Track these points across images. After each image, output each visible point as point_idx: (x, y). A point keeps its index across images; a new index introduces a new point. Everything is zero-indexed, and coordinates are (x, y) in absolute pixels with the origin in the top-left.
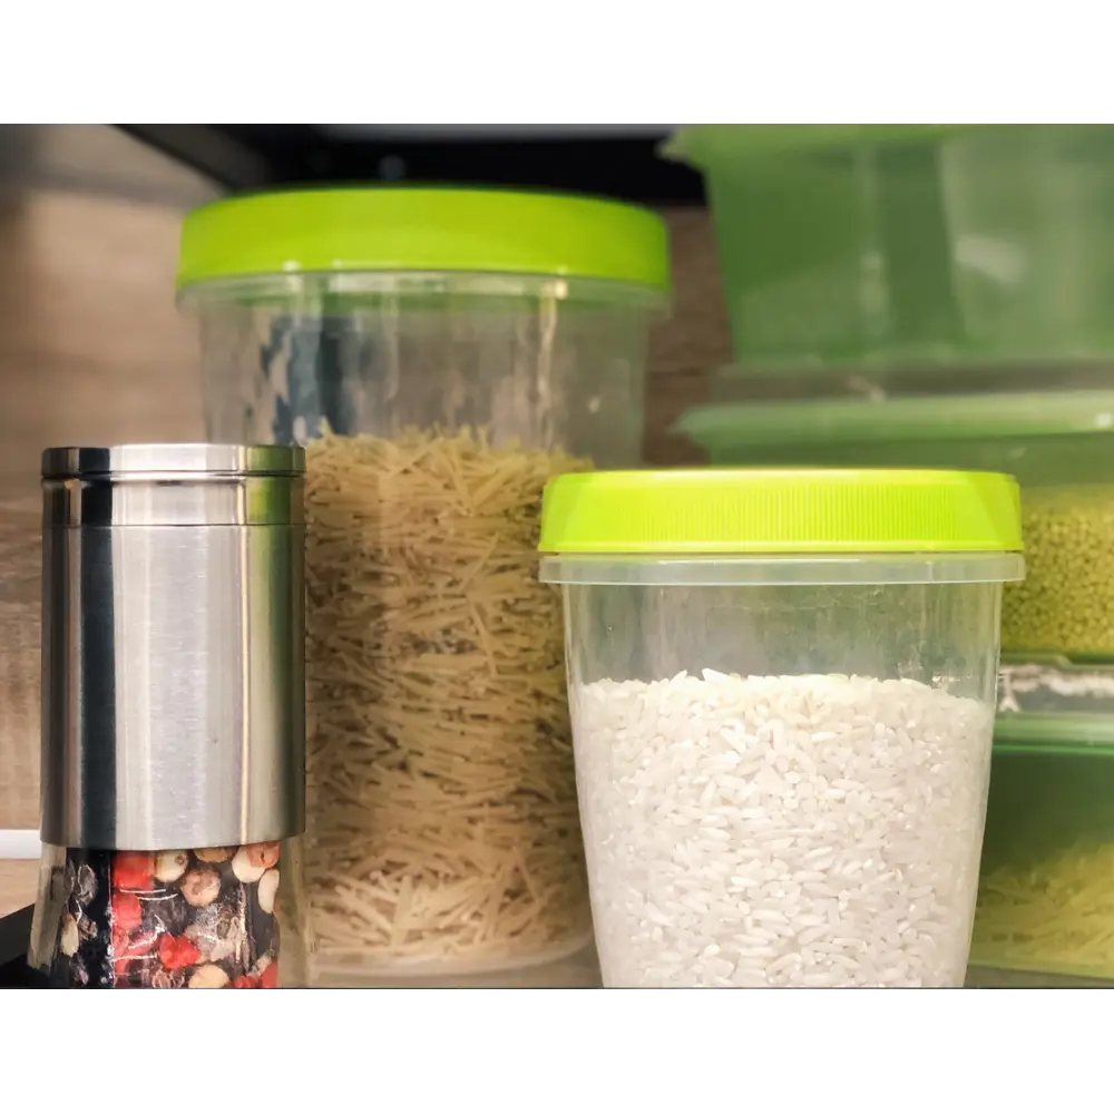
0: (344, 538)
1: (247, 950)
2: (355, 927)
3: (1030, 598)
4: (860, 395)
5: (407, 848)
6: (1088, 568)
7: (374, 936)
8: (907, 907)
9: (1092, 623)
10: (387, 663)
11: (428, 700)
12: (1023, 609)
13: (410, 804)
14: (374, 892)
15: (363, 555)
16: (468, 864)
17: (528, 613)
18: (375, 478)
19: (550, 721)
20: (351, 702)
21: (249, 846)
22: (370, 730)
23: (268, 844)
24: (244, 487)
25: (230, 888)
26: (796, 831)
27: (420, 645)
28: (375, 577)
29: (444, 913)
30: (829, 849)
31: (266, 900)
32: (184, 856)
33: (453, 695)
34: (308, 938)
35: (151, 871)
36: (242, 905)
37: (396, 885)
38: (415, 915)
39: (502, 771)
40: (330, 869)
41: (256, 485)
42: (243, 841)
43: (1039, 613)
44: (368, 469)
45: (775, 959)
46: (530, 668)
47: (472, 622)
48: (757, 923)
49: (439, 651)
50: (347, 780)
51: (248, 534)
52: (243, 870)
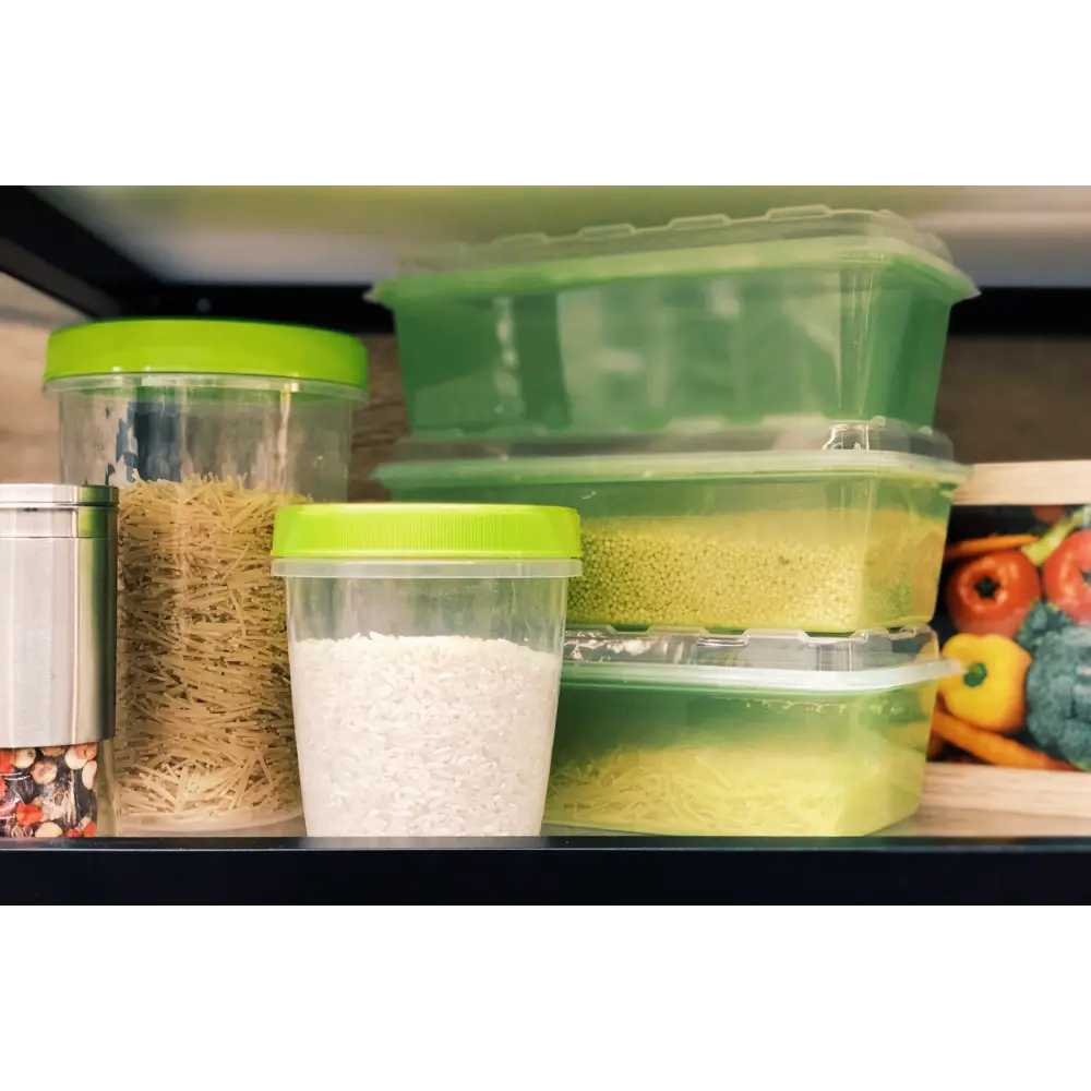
0: (147, 547)
1: (75, 813)
2: (151, 799)
3: (591, 588)
4: (494, 455)
5: (186, 749)
6: (627, 569)
7: (165, 806)
8: (500, 785)
9: (629, 605)
10: (174, 628)
11: (202, 652)
12: (586, 596)
13: (188, 719)
14: (164, 776)
15: (160, 558)
16: (225, 759)
17: (268, 596)
18: (169, 508)
19: (281, 665)
20: (151, 653)
21: (75, 746)
22: (161, 672)
23: (89, 744)
24: (77, 513)
25: (64, 771)
26: (427, 736)
27: (196, 617)
28: (168, 572)
29: (209, 791)
30: (449, 748)
31: (88, 780)
32: (34, 752)
33: (217, 649)
34: (115, 806)
35: (12, 762)
36: (72, 784)
37: (178, 772)
38: (190, 792)
39: (248, 699)
40: (135, 761)
41: (85, 512)
42: (73, 743)
43: (597, 598)
44: (165, 502)
45: (414, 818)
46: (268, 632)
47: (231, 602)
48: (403, 795)
49: (208, 620)
50: (147, 704)
51: (79, 542)
52: (72, 761)
